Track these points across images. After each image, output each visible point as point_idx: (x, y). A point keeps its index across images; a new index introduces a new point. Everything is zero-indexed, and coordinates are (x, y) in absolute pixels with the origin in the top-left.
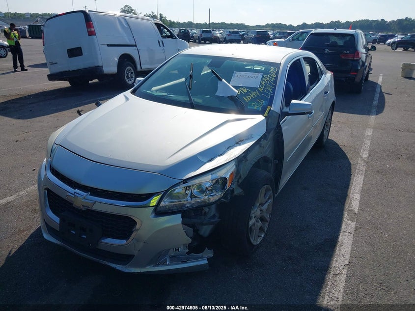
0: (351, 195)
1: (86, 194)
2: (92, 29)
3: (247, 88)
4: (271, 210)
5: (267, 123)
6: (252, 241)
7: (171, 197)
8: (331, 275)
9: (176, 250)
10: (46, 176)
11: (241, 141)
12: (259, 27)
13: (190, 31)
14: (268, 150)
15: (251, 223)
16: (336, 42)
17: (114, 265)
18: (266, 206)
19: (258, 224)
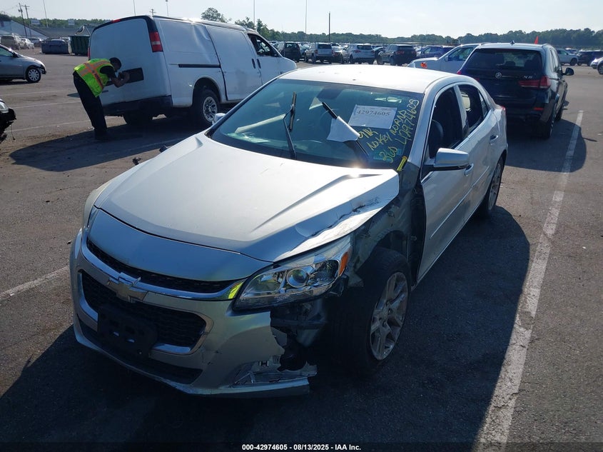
0: (526, 290)
1: (135, 279)
2: (158, 43)
3: (373, 129)
4: (404, 309)
5: (401, 182)
6: (375, 354)
7: (257, 285)
8: (491, 408)
9: (262, 364)
10: (80, 253)
11: (361, 207)
12: (402, 39)
13: (300, 45)
14: (401, 221)
15: (373, 328)
16: (513, 62)
17: (173, 384)
18: (396, 304)
19: (386, 330)
